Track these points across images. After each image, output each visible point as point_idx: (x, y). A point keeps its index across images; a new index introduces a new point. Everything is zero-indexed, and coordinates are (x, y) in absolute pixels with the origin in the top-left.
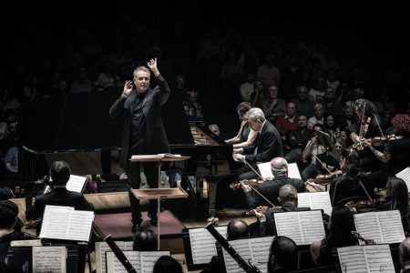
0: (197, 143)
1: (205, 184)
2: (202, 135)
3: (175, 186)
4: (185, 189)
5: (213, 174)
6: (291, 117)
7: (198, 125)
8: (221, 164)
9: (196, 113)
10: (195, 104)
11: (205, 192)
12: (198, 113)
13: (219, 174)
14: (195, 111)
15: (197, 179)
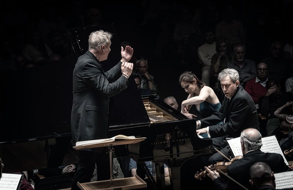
0: (153, 121)
1: (167, 170)
2: (157, 111)
3: (130, 174)
4: (143, 178)
5: (175, 157)
6: (262, 80)
7: (152, 99)
8: (184, 143)
9: (148, 84)
10: (146, 74)
11: (168, 178)
12: (151, 86)
13: (182, 156)
14: (147, 83)
15: (156, 165)
